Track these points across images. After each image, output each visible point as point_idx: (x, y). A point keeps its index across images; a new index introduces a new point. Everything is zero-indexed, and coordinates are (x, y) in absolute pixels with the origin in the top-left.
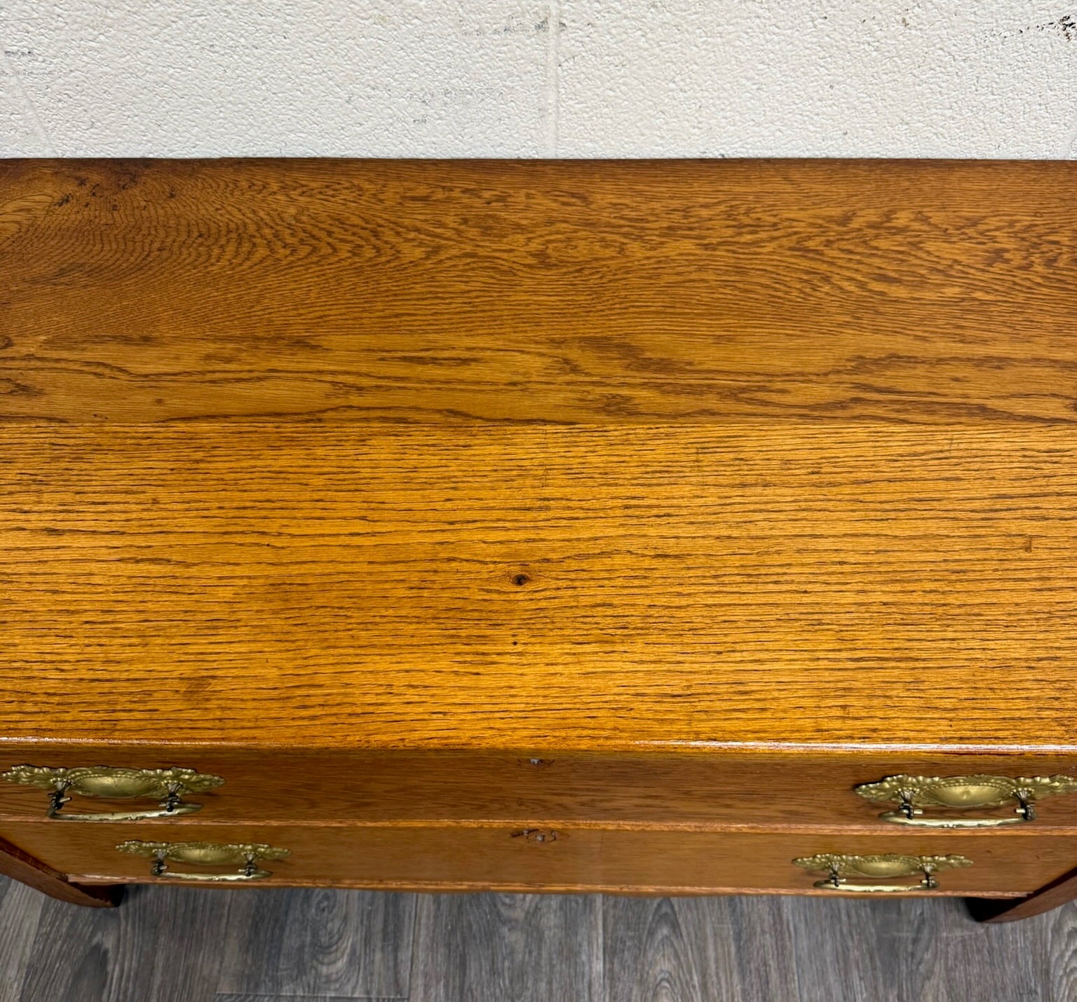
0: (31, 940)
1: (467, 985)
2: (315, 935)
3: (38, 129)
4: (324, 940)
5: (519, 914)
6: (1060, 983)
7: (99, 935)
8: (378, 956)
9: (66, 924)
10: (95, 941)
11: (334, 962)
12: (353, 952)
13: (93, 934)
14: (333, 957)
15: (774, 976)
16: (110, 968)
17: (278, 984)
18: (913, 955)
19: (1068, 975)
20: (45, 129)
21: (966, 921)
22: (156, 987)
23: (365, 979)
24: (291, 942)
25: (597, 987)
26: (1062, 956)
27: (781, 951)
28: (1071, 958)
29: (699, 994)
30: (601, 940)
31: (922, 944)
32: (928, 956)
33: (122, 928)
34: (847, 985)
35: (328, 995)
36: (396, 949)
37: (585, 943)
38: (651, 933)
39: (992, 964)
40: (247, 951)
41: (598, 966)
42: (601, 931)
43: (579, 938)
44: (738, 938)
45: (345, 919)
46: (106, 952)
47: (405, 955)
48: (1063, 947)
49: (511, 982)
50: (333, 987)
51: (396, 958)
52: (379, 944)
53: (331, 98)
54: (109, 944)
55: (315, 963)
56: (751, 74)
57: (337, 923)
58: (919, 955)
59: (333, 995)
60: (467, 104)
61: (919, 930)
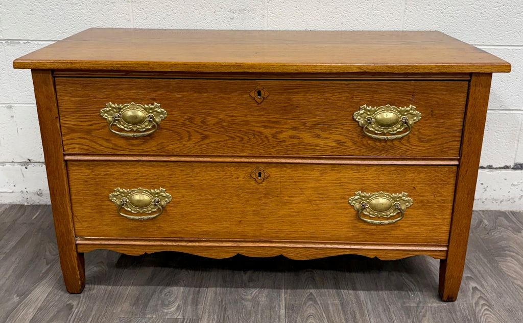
0: (42, 302)
1: (226, 316)
2: (163, 302)
3: (132, 19)
4: (167, 303)
5: (249, 297)
6: (481, 318)
7: (71, 301)
8: (189, 307)
9: (58, 297)
10: (68, 303)
11: (170, 309)
12: (179, 306)
13: (68, 301)
14: (170, 307)
15: (358, 316)
16: (73, 310)
17: (144, 314)
18: (417, 311)
19: (484, 315)
20: (134, 19)
21: (438, 302)
22: (92, 315)
23: (183, 313)
24: (152, 303)
25: (283, 317)
26: (480, 310)
27: (361, 308)
28: (484, 311)
29: (326, 320)
30: (284, 305)
31: (420, 308)
32: (423, 311)
33: (81, 299)
34: (390, 318)
35: (167, 317)
36: (197, 305)
37: (277, 306)
38: (305, 303)
39: (451, 313)
40: (133, 306)
41: (283, 312)
42: (284, 302)
43: (275, 304)
44: (342, 304)
45: (176, 298)
46: (73, 306)
47: (200, 307)
48: (480, 308)
49: (245, 315)
50: (168, 315)
51: (196, 308)
52: (190, 304)
53: (210, 11)
54: (75, 303)
55: (162, 309)
56: (315, 5)
57: (173, 299)
58: (419, 311)
59: (169, 317)
60: (244, 13)
61: (418, 304)
